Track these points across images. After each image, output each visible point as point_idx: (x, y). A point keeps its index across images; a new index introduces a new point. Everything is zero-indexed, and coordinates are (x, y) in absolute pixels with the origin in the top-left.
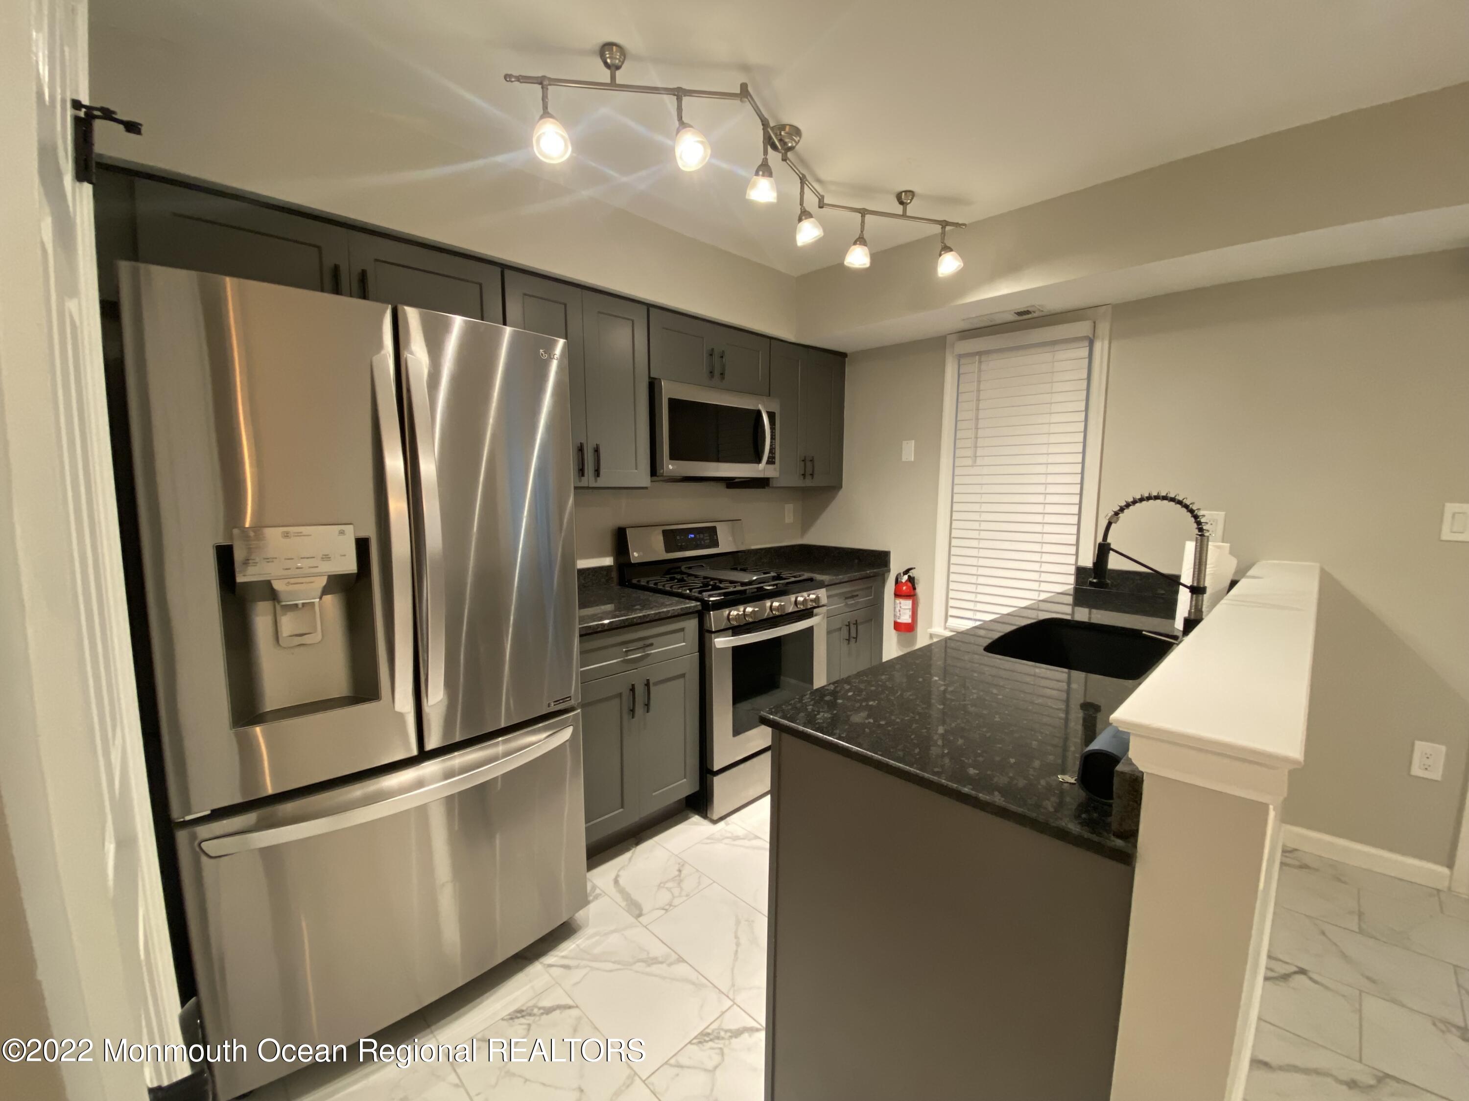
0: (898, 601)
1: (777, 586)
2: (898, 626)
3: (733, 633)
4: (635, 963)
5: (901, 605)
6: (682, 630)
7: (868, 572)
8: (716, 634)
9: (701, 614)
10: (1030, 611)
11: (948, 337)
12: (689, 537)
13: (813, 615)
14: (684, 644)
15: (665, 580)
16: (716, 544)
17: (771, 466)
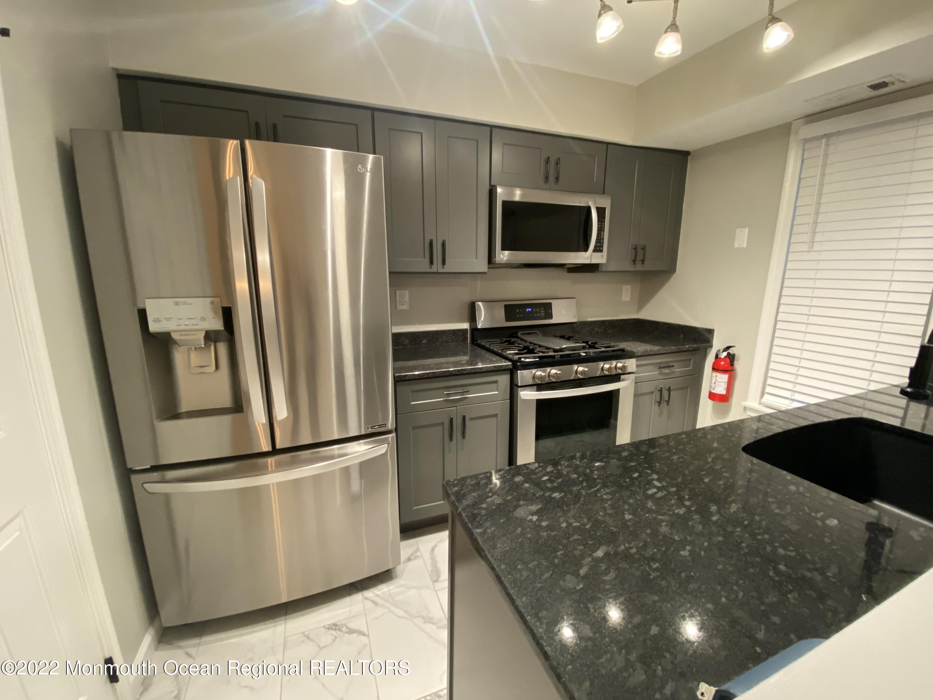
0: (715, 374)
1: (586, 354)
2: (712, 396)
3: (537, 388)
4: (417, 617)
5: (717, 378)
6: (496, 382)
7: (687, 346)
8: (521, 389)
9: (512, 372)
10: (858, 400)
11: (794, 122)
12: (527, 311)
13: (620, 379)
14: (497, 392)
15: (499, 342)
16: (550, 316)
17: (599, 254)
